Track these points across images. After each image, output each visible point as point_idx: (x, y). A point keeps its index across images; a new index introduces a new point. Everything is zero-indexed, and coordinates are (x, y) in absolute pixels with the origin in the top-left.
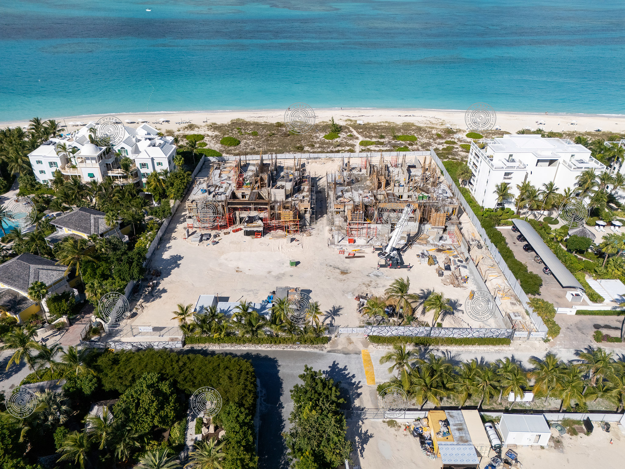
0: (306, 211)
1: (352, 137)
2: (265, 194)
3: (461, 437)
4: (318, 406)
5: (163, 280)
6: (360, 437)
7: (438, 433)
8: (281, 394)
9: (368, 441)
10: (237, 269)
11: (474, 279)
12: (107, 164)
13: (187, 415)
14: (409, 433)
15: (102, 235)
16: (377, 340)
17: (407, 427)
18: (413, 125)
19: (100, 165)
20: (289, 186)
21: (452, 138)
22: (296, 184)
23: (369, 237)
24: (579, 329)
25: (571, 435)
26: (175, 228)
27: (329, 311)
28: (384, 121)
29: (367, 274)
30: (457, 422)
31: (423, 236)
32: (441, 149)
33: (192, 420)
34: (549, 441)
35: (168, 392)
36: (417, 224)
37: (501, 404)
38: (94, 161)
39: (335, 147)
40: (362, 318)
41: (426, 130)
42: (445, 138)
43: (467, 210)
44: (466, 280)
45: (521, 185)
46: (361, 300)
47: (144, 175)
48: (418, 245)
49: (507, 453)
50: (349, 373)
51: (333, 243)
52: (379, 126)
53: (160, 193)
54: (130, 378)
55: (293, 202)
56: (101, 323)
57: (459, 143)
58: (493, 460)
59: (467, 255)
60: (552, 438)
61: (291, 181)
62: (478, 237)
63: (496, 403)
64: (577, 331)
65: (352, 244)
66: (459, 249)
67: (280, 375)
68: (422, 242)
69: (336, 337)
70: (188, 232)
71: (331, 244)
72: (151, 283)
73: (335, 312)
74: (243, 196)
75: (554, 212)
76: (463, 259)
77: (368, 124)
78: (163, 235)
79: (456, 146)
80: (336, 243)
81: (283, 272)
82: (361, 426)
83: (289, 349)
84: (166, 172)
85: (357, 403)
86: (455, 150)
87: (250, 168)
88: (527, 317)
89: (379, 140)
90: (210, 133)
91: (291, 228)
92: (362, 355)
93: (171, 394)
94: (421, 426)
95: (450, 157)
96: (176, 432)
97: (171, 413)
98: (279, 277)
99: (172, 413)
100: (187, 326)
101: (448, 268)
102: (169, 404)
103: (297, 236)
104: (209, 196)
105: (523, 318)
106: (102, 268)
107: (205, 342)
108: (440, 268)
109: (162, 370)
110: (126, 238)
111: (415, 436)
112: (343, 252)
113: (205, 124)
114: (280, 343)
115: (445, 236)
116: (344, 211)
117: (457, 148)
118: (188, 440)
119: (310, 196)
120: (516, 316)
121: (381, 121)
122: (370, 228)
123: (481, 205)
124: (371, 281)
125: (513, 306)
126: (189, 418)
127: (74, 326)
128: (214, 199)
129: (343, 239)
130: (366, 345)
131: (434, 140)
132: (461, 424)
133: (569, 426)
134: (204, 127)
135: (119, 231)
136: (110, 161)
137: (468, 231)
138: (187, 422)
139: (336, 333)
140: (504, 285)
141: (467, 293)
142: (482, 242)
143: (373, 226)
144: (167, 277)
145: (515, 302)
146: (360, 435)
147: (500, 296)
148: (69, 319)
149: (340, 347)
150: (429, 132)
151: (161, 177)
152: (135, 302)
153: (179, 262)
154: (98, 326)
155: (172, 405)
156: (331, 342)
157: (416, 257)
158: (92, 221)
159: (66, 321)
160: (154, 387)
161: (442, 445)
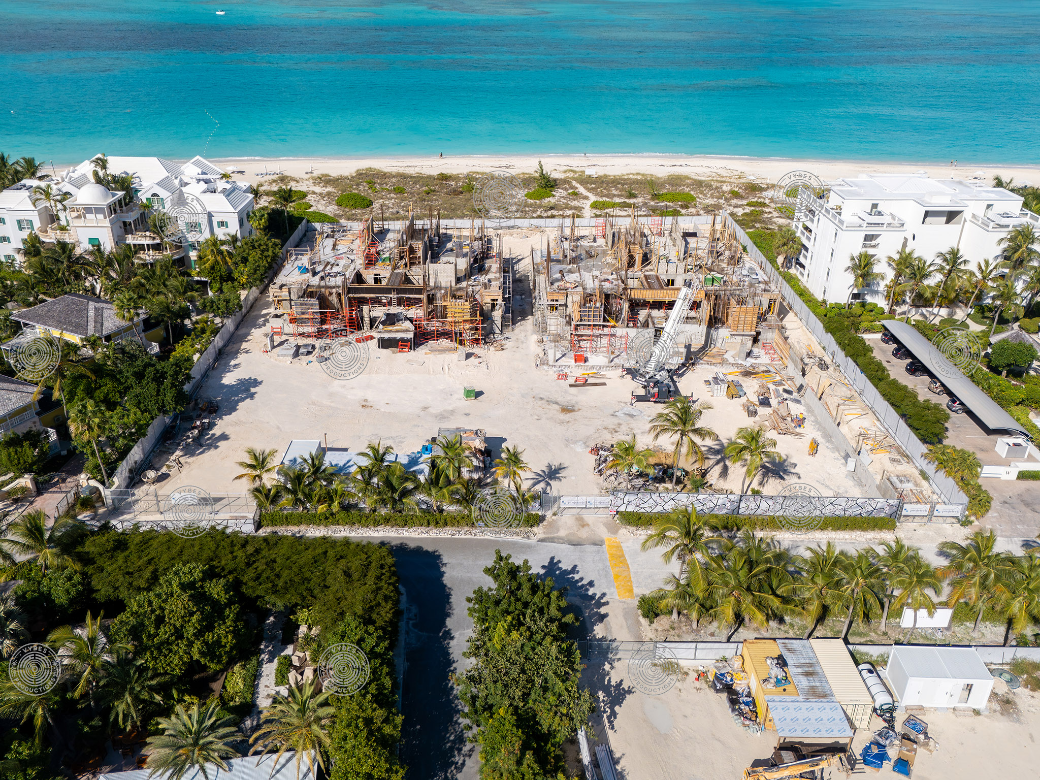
0: (493, 306)
1: (576, 195)
2: (417, 278)
3: (813, 688)
4: (523, 625)
5: (221, 418)
6: (607, 693)
7: (765, 681)
8: (448, 615)
9: (623, 699)
10: (364, 403)
11: (816, 422)
12: (125, 223)
13: (261, 652)
14: (705, 686)
15: (108, 338)
16: (635, 519)
17: (702, 675)
18: (687, 178)
19: (112, 223)
20: (463, 264)
21: (760, 198)
22: (476, 261)
23: (613, 353)
24: (1027, 504)
25: (1033, 690)
26: (248, 334)
27: (541, 473)
28: (634, 172)
29: (612, 412)
30: (803, 661)
31: (714, 351)
32: (740, 214)
33: (270, 661)
34: (990, 701)
35: (223, 599)
36: (703, 328)
37: (885, 634)
38: (101, 216)
39: (546, 211)
40: (605, 484)
41: (711, 186)
42: (747, 198)
43: (795, 307)
44: (800, 422)
45: (896, 257)
46: (601, 452)
47: (193, 246)
48: (707, 366)
49: (907, 721)
50: (582, 579)
51: (544, 363)
52: (625, 180)
53: (221, 276)
54: (147, 574)
55: (470, 289)
56: (97, 489)
57: (773, 205)
58: (879, 735)
59: (799, 380)
60: (994, 695)
61: (465, 255)
62: (819, 352)
63: (876, 633)
64: (1023, 508)
65: (582, 364)
66: (783, 372)
67: (446, 580)
68: (714, 361)
69: (555, 514)
70: (272, 341)
71: (542, 364)
72: (198, 423)
73: (553, 473)
74: (377, 280)
75: (958, 311)
76: (794, 389)
77: (606, 176)
78: (225, 346)
79: (767, 210)
80: (551, 363)
81: (450, 408)
82: (608, 674)
83: (463, 536)
84: (234, 239)
85: (599, 631)
86: (766, 215)
87: (390, 236)
88: (924, 483)
89: (627, 201)
90: (318, 189)
91: (467, 336)
92: (605, 547)
93: (230, 603)
94: (730, 670)
95: (758, 225)
96: (236, 680)
97: (226, 637)
98: (442, 417)
99: (230, 637)
100: (265, 491)
101: (765, 402)
102: (225, 623)
103: (477, 350)
104: (313, 279)
105: (916, 485)
106: (105, 389)
107: (300, 523)
108: (752, 403)
109: (212, 560)
110: (155, 348)
111: (718, 691)
112: (565, 376)
113: (308, 176)
114: (446, 524)
115: (756, 350)
116: (566, 305)
117: (770, 213)
118: (260, 696)
119: (502, 280)
120: (901, 481)
121: (629, 172)
122: (614, 335)
123: (820, 299)
124: (620, 424)
125: (895, 464)
126: (265, 657)
127: (46, 496)
128: (323, 283)
129: (563, 356)
130: (614, 530)
131: (726, 199)
132: (811, 665)
133: (1027, 673)
134: (308, 180)
135: (143, 335)
136: (132, 217)
137: (798, 342)
138: (260, 664)
139: (555, 509)
140: (874, 429)
141: (805, 443)
142: (828, 359)
143: (620, 331)
144: (230, 414)
145: (899, 457)
146: (607, 689)
147: (868, 447)
148: (35, 482)
149: (562, 533)
150: (717, 188)
151: (224, 248)
152: (165, 456)
153: (253, 390)
154: (91, 494)
155: (228, 624)
156: (545, 523)
157: (704, 385)
158: (91, 313)
159: (30, 485)
160: (195, 588)
161: (774, 701)
